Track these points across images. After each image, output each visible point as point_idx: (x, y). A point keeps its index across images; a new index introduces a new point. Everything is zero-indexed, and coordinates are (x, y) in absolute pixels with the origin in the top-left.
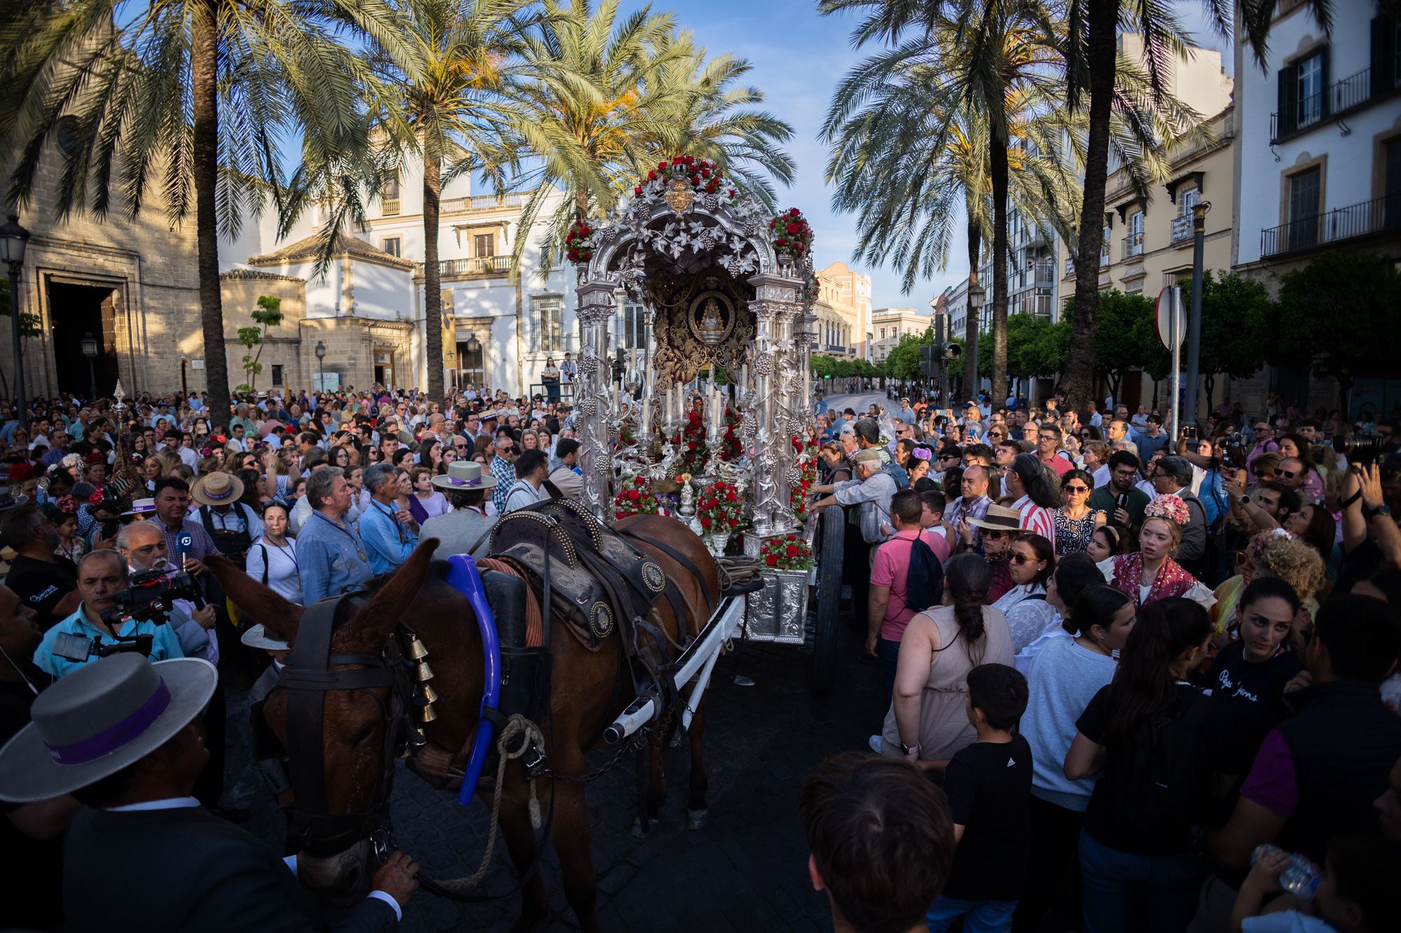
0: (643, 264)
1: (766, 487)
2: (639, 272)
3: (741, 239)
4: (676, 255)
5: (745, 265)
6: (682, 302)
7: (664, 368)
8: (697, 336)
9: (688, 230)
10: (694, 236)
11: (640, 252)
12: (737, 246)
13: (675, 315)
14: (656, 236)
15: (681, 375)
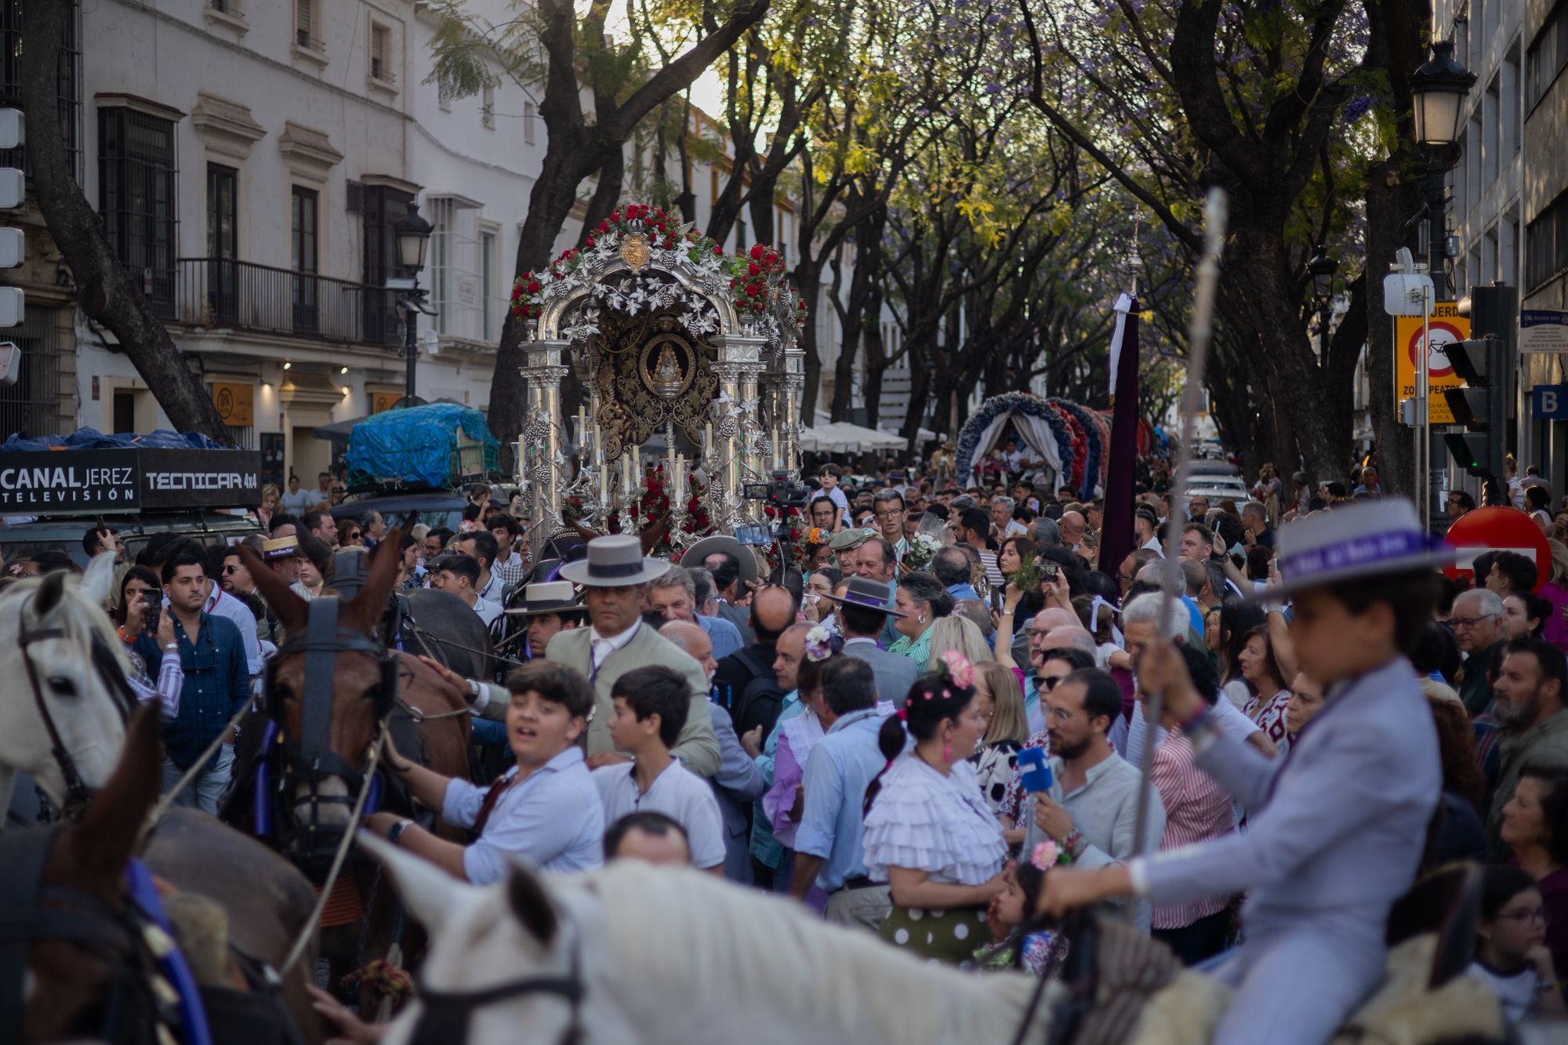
0: (596, 321)
2: (592, 329)
3: (701, 297)
4: (633, 312)
5: (705, 326)
6: (632, 348)
7: (611, 427)
8: (650, 387)
9: (645, 287)
10: (652, 293)
11: (593, 309)
12: (697, 305)
13: (623, 363)
14: (611, 291)
15: (631, 434)
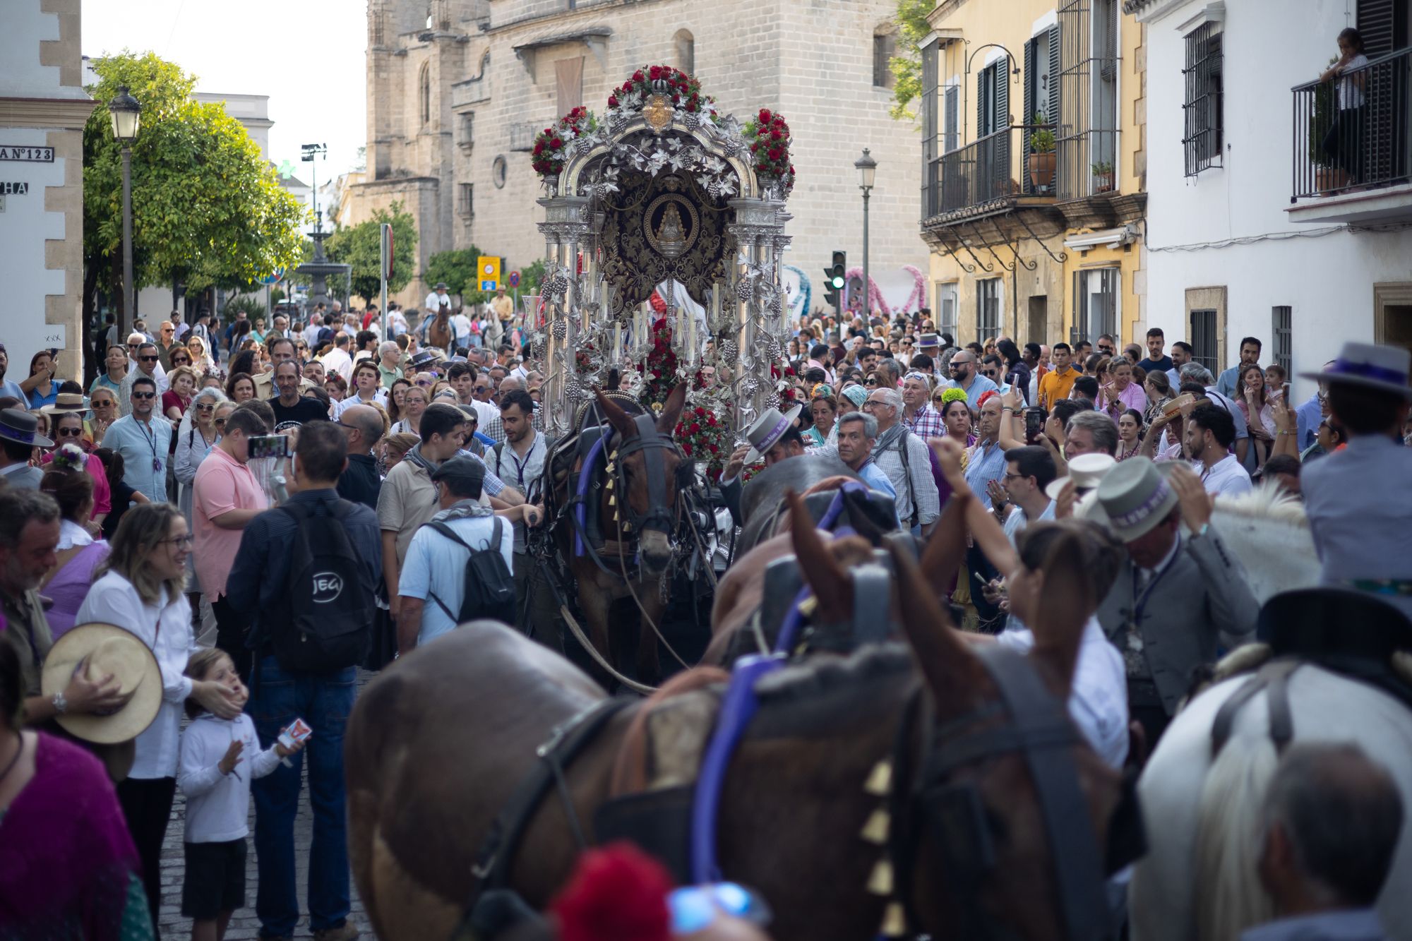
0: (616, 179)
1: (746, 411)
2: (612, 187)
3: (722, 159)
4: (654, 174)
5: (725, 188)
6: (636, 207)
7: (613, 283)
8: (654, 246)
9: (666, 148)
10: (673, 153)
11: (613, 167)
12: (718, 167)
13: (628, 221)
14: (633, 151)
15: (633, 291)
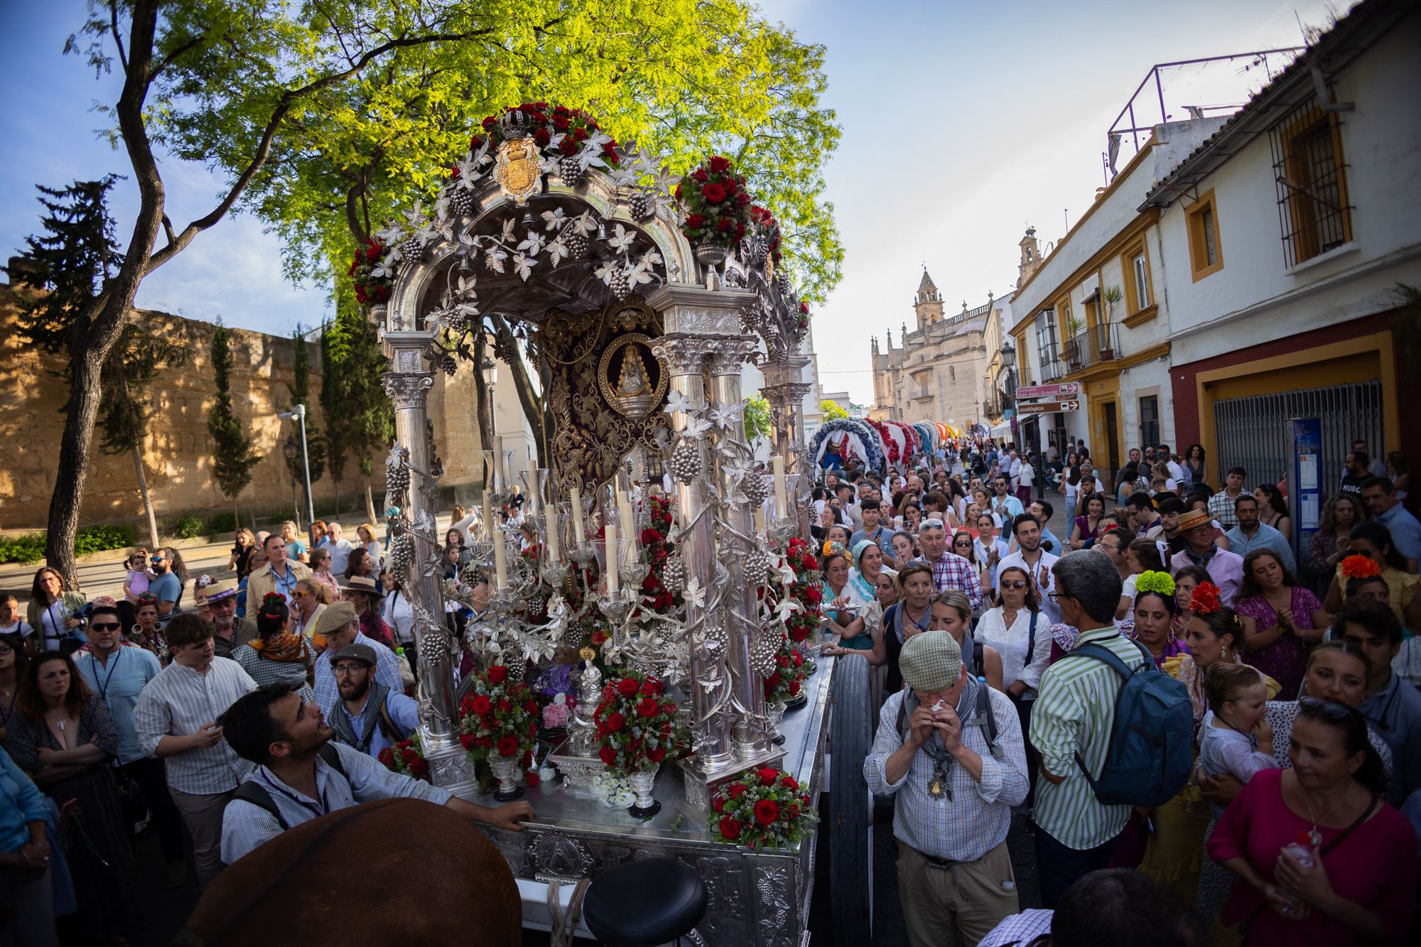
0: (473, 295)
1: (710, 686)
2: (472, 309)
3: (628, 228)
4: (526, 274)
5: (637, 274)
7: (568, 461)
8: (613, 405)
9: (540, 227)
10: (551, 236)
12: (622, 241)
13: (579, 376)
15: (594, 467)
